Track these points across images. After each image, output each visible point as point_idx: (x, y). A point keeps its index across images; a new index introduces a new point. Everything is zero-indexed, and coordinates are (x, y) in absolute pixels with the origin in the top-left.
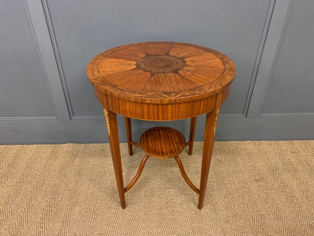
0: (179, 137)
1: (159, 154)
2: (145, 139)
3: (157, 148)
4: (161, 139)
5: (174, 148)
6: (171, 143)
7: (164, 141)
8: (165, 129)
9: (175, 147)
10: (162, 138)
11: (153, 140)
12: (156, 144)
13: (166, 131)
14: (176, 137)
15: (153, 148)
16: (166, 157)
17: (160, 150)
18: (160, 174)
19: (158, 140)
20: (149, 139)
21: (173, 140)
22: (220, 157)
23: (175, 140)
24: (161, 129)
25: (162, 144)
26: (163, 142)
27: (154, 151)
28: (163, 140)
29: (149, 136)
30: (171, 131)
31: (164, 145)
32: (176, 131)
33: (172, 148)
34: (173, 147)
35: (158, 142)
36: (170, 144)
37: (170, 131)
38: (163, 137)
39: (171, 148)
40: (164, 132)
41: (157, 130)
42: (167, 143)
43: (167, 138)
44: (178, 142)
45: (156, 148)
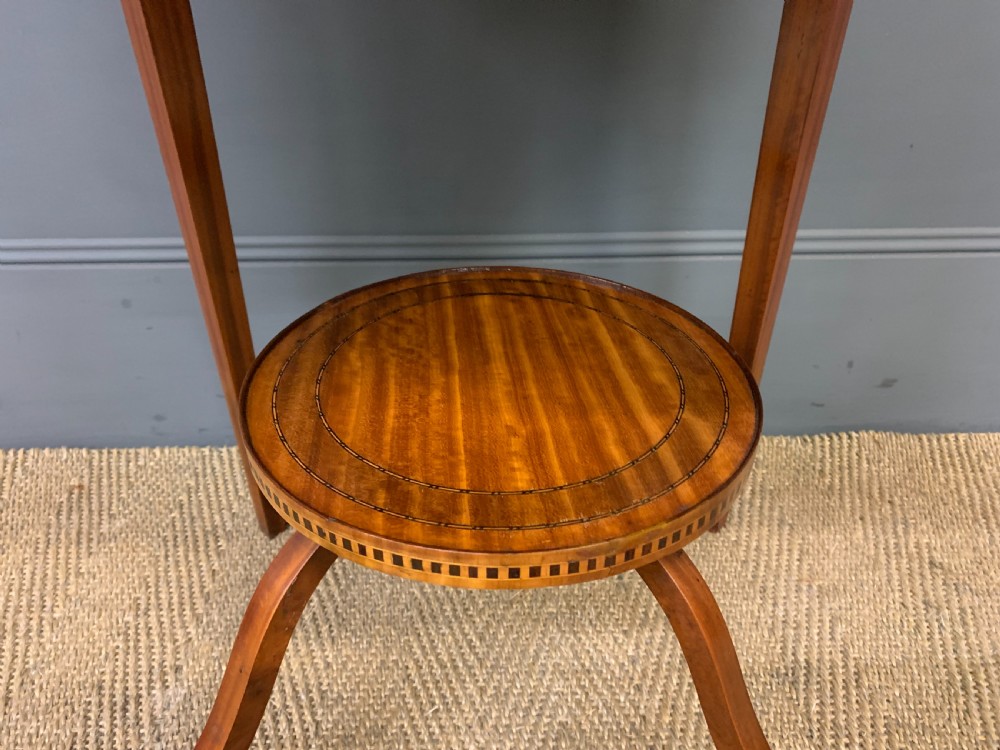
0: (669, 346)
1: (442, 521)
2: (311, 358)
3: (435, 445)
4: (486, 358)
5: (638, 448)
6: (591, 396)
7: (517, 378)
8: (529, 282)
9: (644, 437)
10: (496, 347)
11: (392, 371)
12: (424, 410)
13: (537, 297)
14: (644, 349)
15: (379, 450)
16: (535, 559)
17: (463, 472)
18: (482, 690)
19: (447, 369)
20: (357, 361)
21: (608, 371)
22: (936, 542)
23: (636, 365)
24: (488, 281)
25: (493, 408)
26: (500, 390)
27: (390, 485)
28: (499, 369)
29: (360, 337)
30: (586, 298)
31: (508, 417)
32: (634, 297)
33: (617, 455)
34: (624, 443)
35: (447, 390)
36: (581, 411)
37: (577, 301)
38: (508, 341)
39: (592, 443)
40: (511, 307)
41: (448, 291)
42: (549, 397)
43: (549, 353)
44: (673, 393)
45: (414, 451)
